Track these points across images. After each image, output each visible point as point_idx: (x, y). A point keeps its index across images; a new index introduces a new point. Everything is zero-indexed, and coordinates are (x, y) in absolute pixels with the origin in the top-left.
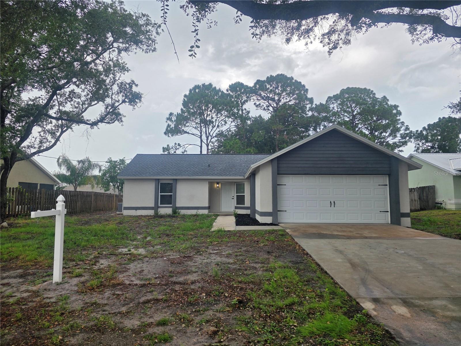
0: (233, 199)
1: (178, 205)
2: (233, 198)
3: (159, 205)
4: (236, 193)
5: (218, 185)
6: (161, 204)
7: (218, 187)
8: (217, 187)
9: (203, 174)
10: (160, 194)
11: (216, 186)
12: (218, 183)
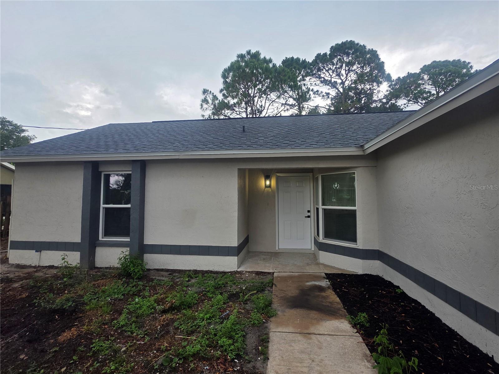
0: (309, 217)
1: (150, 239)
2: (309, 214)
3: (100, 238)
4: (323, 205)
5: (268, 183)
6: (106, 234)
7: (270, 186)
8: (266, 187)
9: (221, 145)
10: (102, 206)
11: (263, 183)
12: (267, 177)
